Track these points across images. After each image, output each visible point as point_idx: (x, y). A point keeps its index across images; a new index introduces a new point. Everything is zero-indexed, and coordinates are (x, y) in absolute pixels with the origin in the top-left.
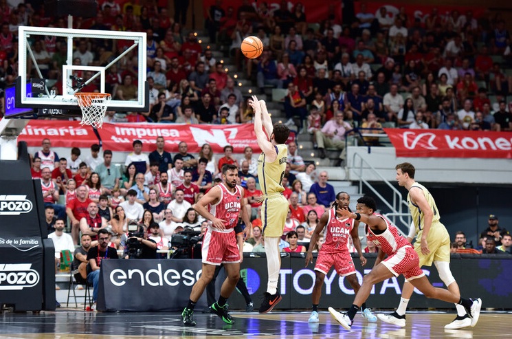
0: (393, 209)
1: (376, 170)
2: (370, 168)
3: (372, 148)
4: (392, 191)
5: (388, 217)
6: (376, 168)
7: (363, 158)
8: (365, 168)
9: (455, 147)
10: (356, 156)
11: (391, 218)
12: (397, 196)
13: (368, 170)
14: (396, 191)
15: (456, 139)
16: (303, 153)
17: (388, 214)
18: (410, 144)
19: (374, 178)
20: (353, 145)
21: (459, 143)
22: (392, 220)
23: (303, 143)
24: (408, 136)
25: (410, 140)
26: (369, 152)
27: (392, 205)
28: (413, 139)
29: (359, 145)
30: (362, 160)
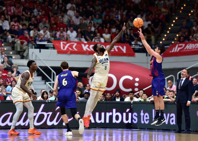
0: (52, 80)
1: (43, 61)
2: (40, 60)
3: (42, 50)
4: (51, 71)
5: (49, 84)
6: (43, 60)
7: (37, 55)
8: (38, 60)
9: (86, 49)
10: (33, 54)
11: (50, 84)
12: (54, 74)
13: (40, 61)
14: (53, 71)
15: (87, 46)
16: (6, 52)
17: (49, 82)
18: (64, 48)
19: (42, 65)
20: (32, 48)
21: (89, 47)
22: (51, 85)
23: (6, 47)
24: (63, 44)
25: (64, 46)
26: (40, 52)
27: (51, 78)
28: (66, 45)
29: (35, 48)
30: (36, 56)
